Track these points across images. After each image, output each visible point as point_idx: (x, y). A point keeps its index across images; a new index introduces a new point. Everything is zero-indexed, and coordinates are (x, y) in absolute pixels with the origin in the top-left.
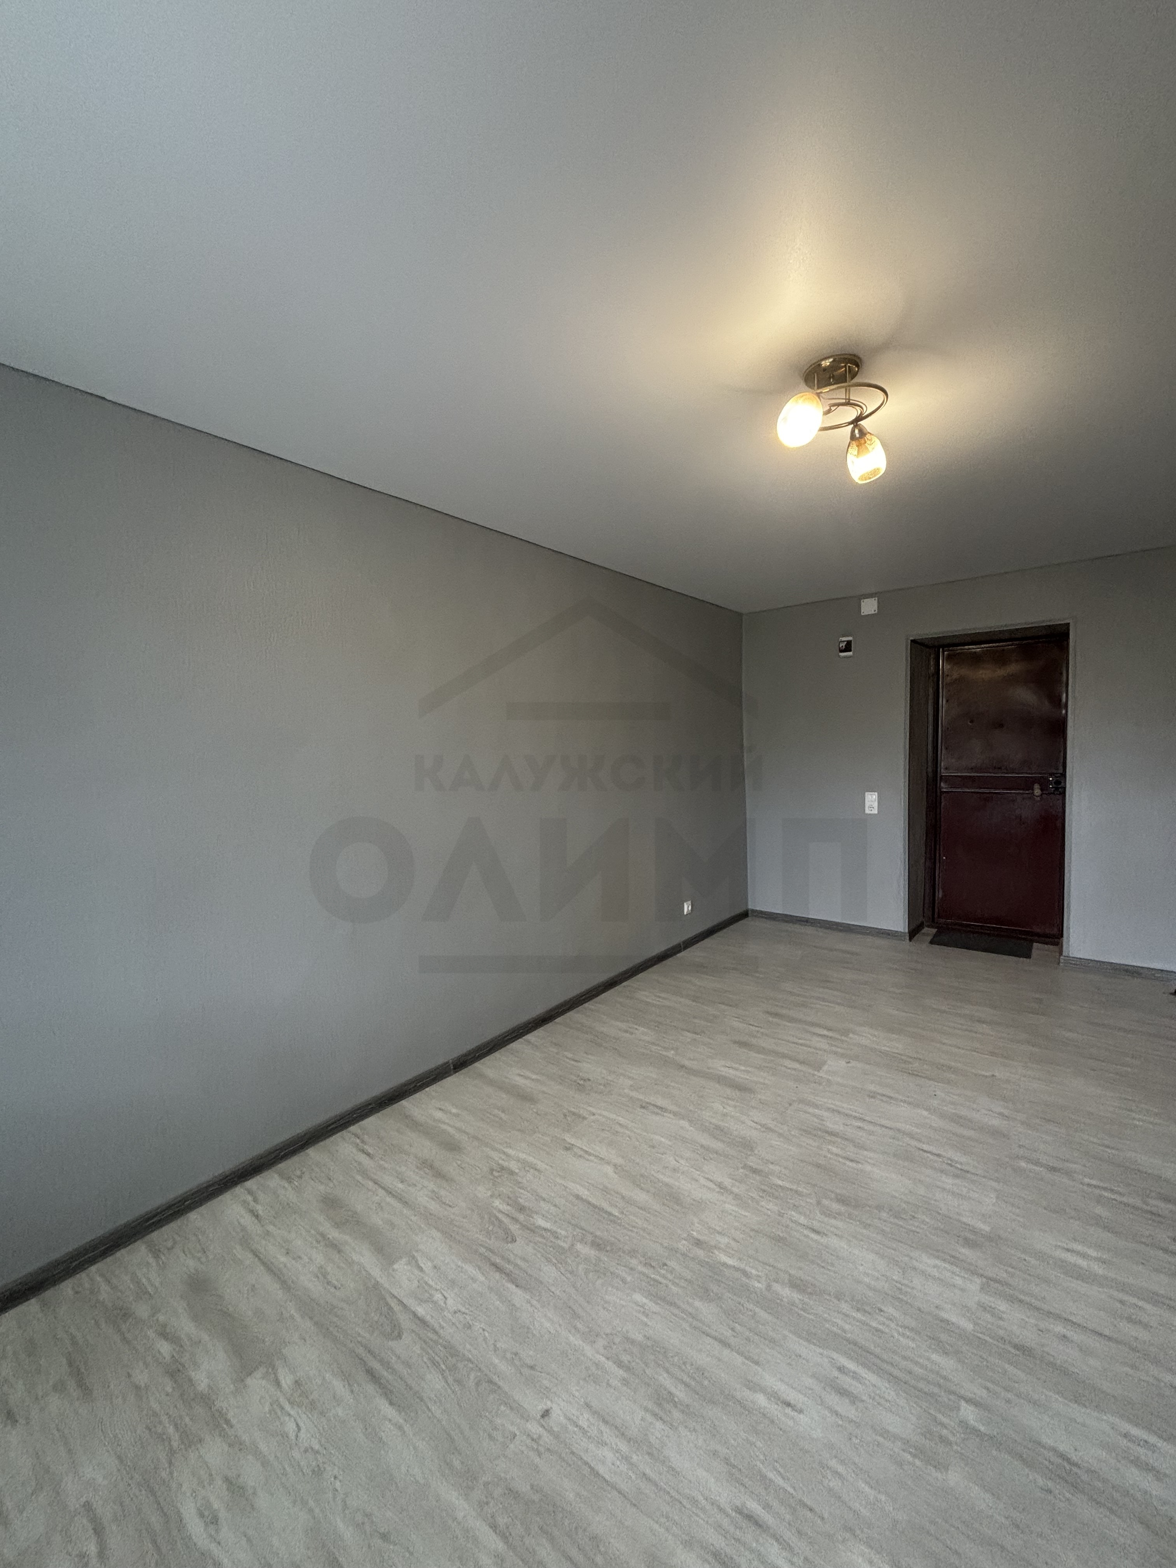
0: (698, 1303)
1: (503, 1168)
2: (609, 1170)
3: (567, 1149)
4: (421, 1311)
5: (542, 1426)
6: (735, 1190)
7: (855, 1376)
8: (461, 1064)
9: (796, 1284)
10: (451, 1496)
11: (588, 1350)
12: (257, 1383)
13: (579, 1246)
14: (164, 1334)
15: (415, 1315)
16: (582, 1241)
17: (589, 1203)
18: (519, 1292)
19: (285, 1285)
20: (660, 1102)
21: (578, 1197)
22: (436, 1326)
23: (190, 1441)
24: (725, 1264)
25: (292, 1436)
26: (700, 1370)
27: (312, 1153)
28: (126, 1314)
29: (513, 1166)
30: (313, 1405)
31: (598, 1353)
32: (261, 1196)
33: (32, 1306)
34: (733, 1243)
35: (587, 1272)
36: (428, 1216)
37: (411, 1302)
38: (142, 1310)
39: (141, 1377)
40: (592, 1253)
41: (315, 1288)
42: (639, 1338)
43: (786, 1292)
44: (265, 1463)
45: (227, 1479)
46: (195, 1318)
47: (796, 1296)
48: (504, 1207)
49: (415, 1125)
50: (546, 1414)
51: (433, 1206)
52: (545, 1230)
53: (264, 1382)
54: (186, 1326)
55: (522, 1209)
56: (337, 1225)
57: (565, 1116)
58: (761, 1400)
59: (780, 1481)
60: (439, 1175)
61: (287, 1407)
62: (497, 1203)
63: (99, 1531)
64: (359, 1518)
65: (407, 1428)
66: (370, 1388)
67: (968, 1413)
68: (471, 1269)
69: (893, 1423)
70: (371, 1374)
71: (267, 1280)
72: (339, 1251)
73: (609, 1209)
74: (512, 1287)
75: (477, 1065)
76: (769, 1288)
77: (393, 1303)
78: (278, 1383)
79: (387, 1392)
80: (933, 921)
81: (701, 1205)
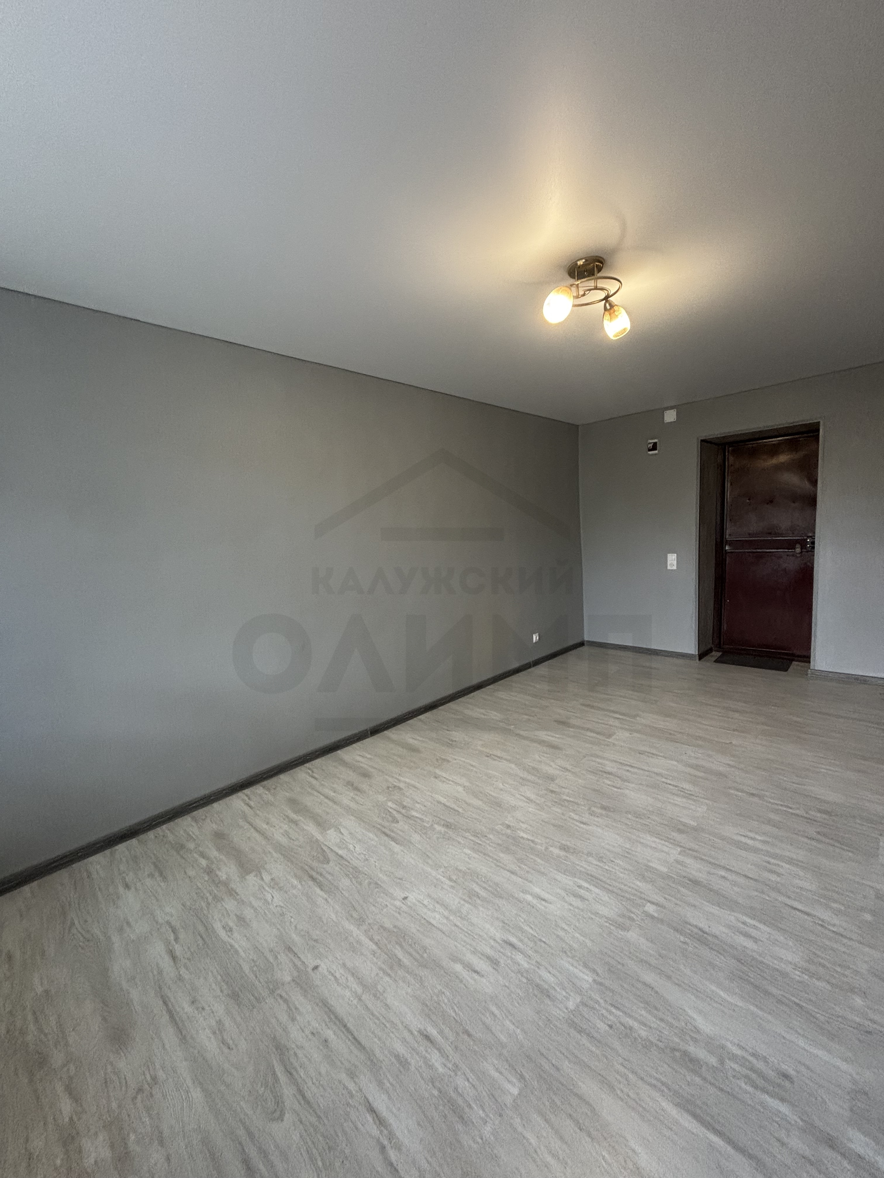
0: (502, 855)
1: (395, 787)
2: (460, 789)
3: (436, 777)
4: (340, 852)
5: (403, 903)
6: (538, 802)
7: (587, 890)
8: (375, 731)
9: (564, 848)
10: (351, 927)
11: (434, 873)
12: (251, 878)
13: (436, 826)
14: (203, 855)
15: (337, 854)
16: (438, 823)
17: (444, 805)
18: (398, 846)
19: (266, 838)
20: (498, 753)
21: (439, 802)
22: (349, 859)
23: (217, 899)
24: (522, 838)
25: (270, 901)
26: (497, 884)
27: (284, 777)
28: (182, 847)
29: (402, 785)
30: (281, 889)
31: (439, 874)
32: (252, 797)
33: (134, 842)
34: (529, 827)
35: (438, 838)
36: (348, 810)
37: (336, 849)
38: (191, 845)
39: (191, 873)
40: (443, 829)
41: (284, 840)
42: (464, 869)
43: (556, 851)
44: (255, 910)
45: (236, 915)
46: (219, 849)
47: (562, 853)
48: (394, 806)
49: (345, 764)
50: (405, 898)
51: (353, 805)
52: (417, 817)
53: (255, 878)
54: (214, 853)
55: (404, 807)
56: (296, 812)
57: (437, 760)
58: (529, 898)
59: (531, 931)
60: (357, 789)
61: (267, 888)
62: (390, 804)
63: (174, 931)
64: (302, 933)
65: (329, 900)
66: (311, 883)
67: (650, 909)
68: (371, 835)
69: (604, 911)
70: (312, 878)
71: (256, 835)
72: (297, 825)
73: (456, 808)
74: (393, 843)
75: (385, 732)
76: (547, 848)
77: (325, 848)
78: (262, 879)
79: (321, 886)
80: (719, 647)
81: (514, 808)
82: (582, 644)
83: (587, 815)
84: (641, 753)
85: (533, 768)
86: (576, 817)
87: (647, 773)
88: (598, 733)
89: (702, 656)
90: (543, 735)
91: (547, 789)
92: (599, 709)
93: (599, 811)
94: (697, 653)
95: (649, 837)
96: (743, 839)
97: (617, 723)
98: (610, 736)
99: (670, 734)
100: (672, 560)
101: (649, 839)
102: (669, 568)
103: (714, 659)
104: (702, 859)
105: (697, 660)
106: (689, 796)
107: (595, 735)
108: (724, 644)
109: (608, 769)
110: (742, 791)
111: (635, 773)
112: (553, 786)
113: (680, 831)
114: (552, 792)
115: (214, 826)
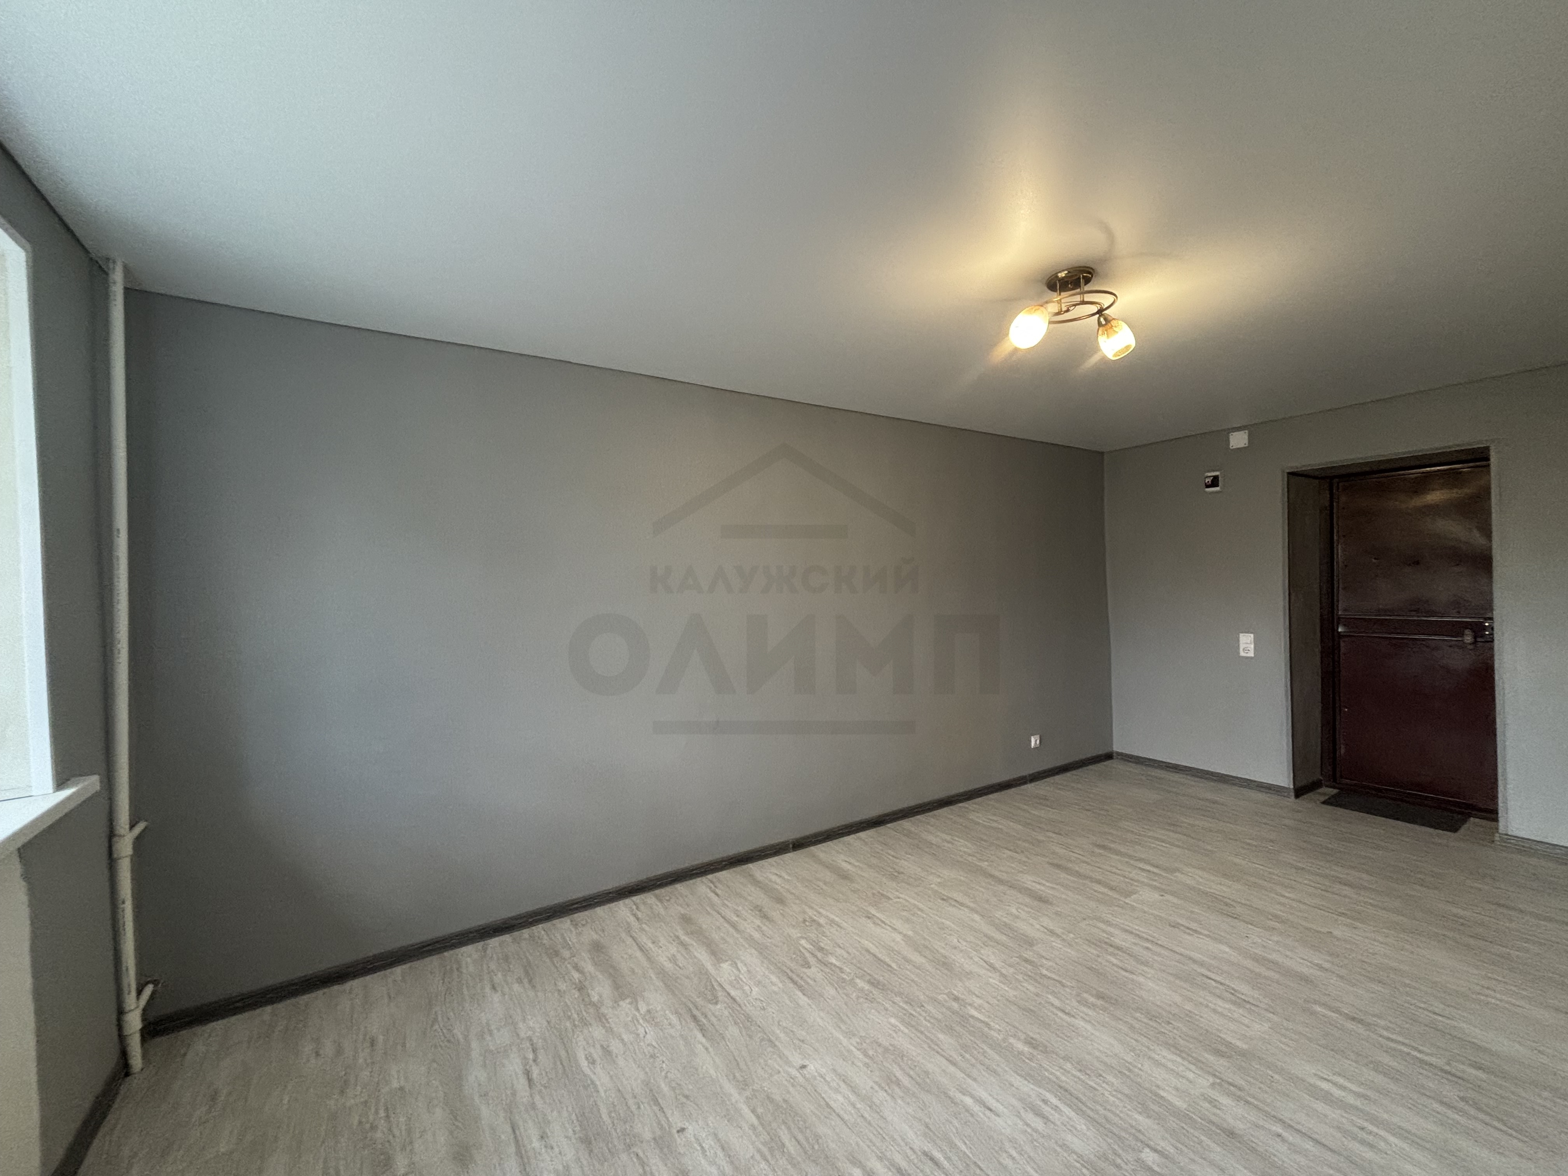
0: (941, 1036)
1: (814, 921)
2: (899, 937)
3: (869, 918)
4: (733, 993)
5: (800, 1073)
6: (1004, 971)
7: (1056, 1108)
8: (798, 845)
9: (1030, 1042)
10: (730, 1088)
11: (845, 1041)
12: (625, 1004)
13: (858, 981)
14: (576, 968)
15: (729, 994)
16: (861, 978)
17: (875, 956)
18: (806, 999)
19: (649, 959)
20: (959, 897)
21: (868, 951)
22: (741, 1003)
23: (585, 1023)
24: (972, 1017)
25: (641, 1036)
26: (927, 1073)
27: (680, 888)
28: (557, 953)
29: (822, 921)
30: (657, 1024)
31: (851, 1044)
32: (642, 907)
33: (507, 938)
34: (986, 1005)
35: (858, 997)
36: (751, 940)
37: (728, 987)
38: (566, 954)
39: (563, 986)
40: (867, 987)
41: (669, 966)
42: (886, 1043)
43: (1020, 1046)
44: (625, 1044)
45: (602, 1046)
46: (595, 964)
47: (1026, 1049)
48: (808, 946)
49: (756, 883)
50: (804, 1067)
51: (757, 935)
52: (835, 965)
53: (629, 1006)
54: (589, 967)
55: (821, 949)
56: (687, 934)
57: (873, 894)
58: (968, 1101)
59: (963, 1148)
60: (765, 917)
61: (641, 1021)
62: (803, 942)
63: (534, 1051)
64: (674, 1084)
65: (711, 1049)
66: (692, 1025)
68: (774, 979)
69: (1076, 1143)
70: (694, 1018)
71: (639, 954)
72: (686, 949)
73: (890, 963)
74: (800, 994)
75: (812, 848)
76: (1004, 1040)
77: (715, 984)
78: (638, 1010)
79: (702, 1029)
80: (1333, 780)
81: (969, 974)
82: (1109, 756)
83: (1075, 1004)
84: (1175, 926)
85: (1006, 925)
86: (1057, 1003)
87: (1178, 957)
88: (1112, 889)
89: (1300, 792)
90: (1028, 880)
91: (1020, 957)
92: (1118, 853)
93: (1092, 999)
94: (1292, 787)
95: (1165, 1053)
96: (1324, 1085)
97: (1143, 877)
98: (1128, 894)
99: (1226, 904)
100: (1247, 644)
101: (1165, 1055)
102: (1242, 654)
103: (1323, 799)
104: (1247, 1102)
105: (1293, 797)
106: (1241, 1002)
107: (1106, 890)
108: (1341, 777)
109: (1117, 941)
110: (1337, 1011)
111: (1159, 955)
112: (1028, 954)
113: (1218, 1053)
114: (1026, 961)
115: (595, 937)
